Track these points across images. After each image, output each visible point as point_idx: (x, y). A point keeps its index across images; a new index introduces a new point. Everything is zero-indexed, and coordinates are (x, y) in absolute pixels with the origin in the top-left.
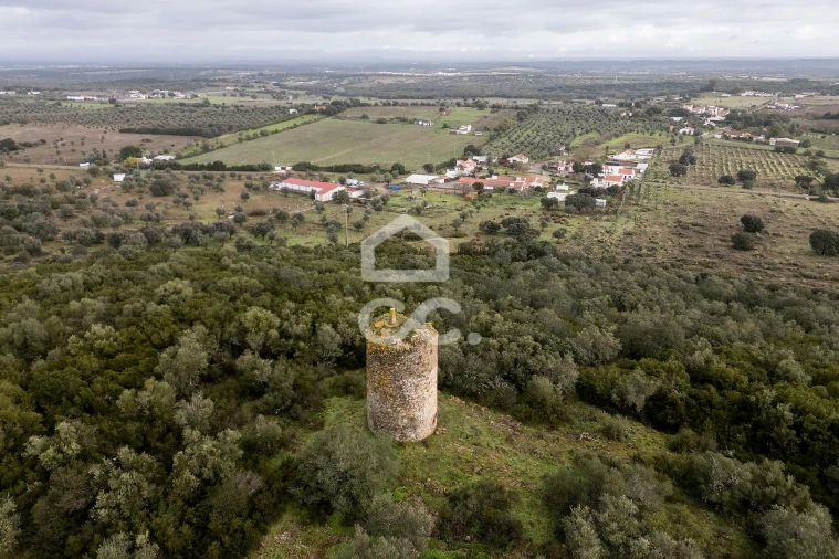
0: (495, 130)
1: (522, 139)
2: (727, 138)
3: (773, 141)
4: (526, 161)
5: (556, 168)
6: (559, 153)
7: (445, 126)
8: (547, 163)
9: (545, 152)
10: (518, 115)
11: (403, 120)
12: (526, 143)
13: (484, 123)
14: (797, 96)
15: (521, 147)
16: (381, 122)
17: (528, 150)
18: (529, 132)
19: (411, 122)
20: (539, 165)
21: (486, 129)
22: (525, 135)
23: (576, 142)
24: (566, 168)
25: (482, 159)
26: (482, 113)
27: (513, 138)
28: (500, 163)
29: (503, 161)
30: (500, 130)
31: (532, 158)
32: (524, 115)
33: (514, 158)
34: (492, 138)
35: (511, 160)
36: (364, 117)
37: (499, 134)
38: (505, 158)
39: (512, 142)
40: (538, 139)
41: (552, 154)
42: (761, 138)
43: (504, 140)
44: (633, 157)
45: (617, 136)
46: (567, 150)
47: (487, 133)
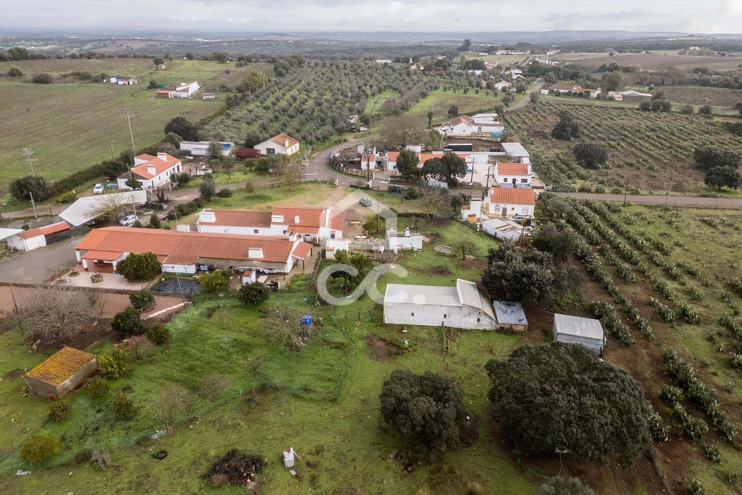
0: (239, 90)
1: (283, 104)
2: (558, 94)
3: (617, 95)
4: (292, 149)
5: (357, 165)
6: (353, 130)
7: (153, 86)
8: (336, 153)
9: (328, 127)
10: (275, 69)
11: (84, 77)
12: (291, 111)
13: (223, 80)
14: (548, 53)
15: (282, 122)
16: (41, 80)
17: (295, 123)
18: (295, 92)
19: (97, 80)
20: (321, 156)
21: (224, 88)
22: (288, 96)
23: (372, 106)
24: (380, 164)
25: (199, 148)
26: (223, 67)
27: (268, 103)
28: (240, 157)
29: (247, 153)
30: (247, 90)
31: (305, 141)
32: (284, 67)
33: (270, 144)
34: (231, 104)
35: (262, 148)
36: (14, 74)
37: (244, 97)
38: (251, 142)
39: (267, 108)
40: (310, 103)
41: (340, 132)
42: (599, 91)
43: (252, 106)
44: (475, 129)
45: (424, 95)
46: (365, 121)
47: (223, 96)
